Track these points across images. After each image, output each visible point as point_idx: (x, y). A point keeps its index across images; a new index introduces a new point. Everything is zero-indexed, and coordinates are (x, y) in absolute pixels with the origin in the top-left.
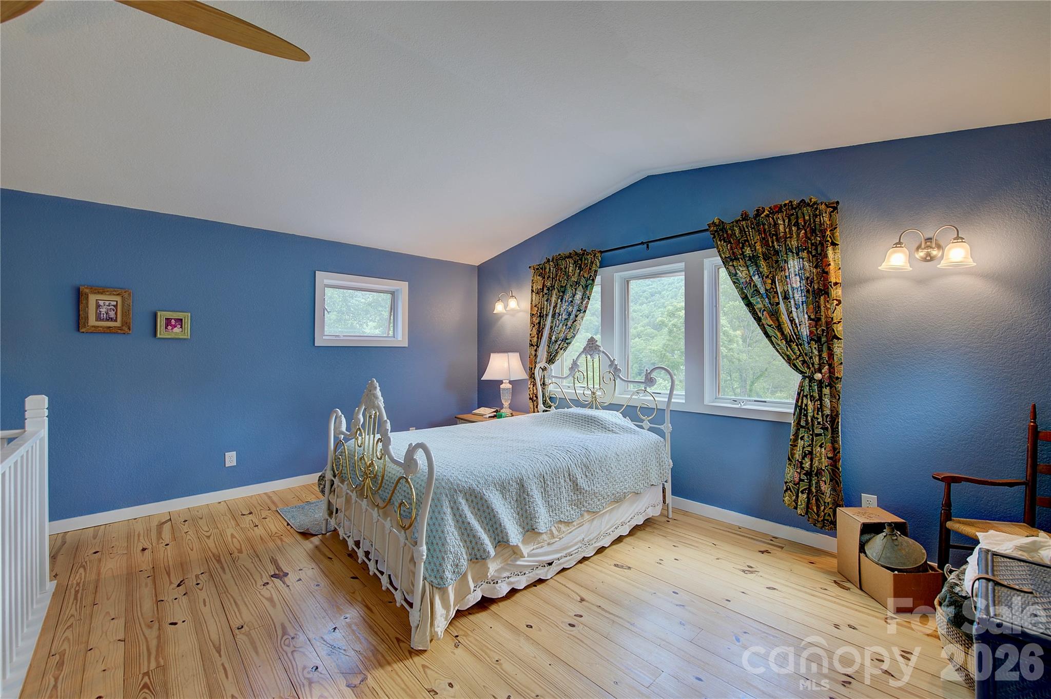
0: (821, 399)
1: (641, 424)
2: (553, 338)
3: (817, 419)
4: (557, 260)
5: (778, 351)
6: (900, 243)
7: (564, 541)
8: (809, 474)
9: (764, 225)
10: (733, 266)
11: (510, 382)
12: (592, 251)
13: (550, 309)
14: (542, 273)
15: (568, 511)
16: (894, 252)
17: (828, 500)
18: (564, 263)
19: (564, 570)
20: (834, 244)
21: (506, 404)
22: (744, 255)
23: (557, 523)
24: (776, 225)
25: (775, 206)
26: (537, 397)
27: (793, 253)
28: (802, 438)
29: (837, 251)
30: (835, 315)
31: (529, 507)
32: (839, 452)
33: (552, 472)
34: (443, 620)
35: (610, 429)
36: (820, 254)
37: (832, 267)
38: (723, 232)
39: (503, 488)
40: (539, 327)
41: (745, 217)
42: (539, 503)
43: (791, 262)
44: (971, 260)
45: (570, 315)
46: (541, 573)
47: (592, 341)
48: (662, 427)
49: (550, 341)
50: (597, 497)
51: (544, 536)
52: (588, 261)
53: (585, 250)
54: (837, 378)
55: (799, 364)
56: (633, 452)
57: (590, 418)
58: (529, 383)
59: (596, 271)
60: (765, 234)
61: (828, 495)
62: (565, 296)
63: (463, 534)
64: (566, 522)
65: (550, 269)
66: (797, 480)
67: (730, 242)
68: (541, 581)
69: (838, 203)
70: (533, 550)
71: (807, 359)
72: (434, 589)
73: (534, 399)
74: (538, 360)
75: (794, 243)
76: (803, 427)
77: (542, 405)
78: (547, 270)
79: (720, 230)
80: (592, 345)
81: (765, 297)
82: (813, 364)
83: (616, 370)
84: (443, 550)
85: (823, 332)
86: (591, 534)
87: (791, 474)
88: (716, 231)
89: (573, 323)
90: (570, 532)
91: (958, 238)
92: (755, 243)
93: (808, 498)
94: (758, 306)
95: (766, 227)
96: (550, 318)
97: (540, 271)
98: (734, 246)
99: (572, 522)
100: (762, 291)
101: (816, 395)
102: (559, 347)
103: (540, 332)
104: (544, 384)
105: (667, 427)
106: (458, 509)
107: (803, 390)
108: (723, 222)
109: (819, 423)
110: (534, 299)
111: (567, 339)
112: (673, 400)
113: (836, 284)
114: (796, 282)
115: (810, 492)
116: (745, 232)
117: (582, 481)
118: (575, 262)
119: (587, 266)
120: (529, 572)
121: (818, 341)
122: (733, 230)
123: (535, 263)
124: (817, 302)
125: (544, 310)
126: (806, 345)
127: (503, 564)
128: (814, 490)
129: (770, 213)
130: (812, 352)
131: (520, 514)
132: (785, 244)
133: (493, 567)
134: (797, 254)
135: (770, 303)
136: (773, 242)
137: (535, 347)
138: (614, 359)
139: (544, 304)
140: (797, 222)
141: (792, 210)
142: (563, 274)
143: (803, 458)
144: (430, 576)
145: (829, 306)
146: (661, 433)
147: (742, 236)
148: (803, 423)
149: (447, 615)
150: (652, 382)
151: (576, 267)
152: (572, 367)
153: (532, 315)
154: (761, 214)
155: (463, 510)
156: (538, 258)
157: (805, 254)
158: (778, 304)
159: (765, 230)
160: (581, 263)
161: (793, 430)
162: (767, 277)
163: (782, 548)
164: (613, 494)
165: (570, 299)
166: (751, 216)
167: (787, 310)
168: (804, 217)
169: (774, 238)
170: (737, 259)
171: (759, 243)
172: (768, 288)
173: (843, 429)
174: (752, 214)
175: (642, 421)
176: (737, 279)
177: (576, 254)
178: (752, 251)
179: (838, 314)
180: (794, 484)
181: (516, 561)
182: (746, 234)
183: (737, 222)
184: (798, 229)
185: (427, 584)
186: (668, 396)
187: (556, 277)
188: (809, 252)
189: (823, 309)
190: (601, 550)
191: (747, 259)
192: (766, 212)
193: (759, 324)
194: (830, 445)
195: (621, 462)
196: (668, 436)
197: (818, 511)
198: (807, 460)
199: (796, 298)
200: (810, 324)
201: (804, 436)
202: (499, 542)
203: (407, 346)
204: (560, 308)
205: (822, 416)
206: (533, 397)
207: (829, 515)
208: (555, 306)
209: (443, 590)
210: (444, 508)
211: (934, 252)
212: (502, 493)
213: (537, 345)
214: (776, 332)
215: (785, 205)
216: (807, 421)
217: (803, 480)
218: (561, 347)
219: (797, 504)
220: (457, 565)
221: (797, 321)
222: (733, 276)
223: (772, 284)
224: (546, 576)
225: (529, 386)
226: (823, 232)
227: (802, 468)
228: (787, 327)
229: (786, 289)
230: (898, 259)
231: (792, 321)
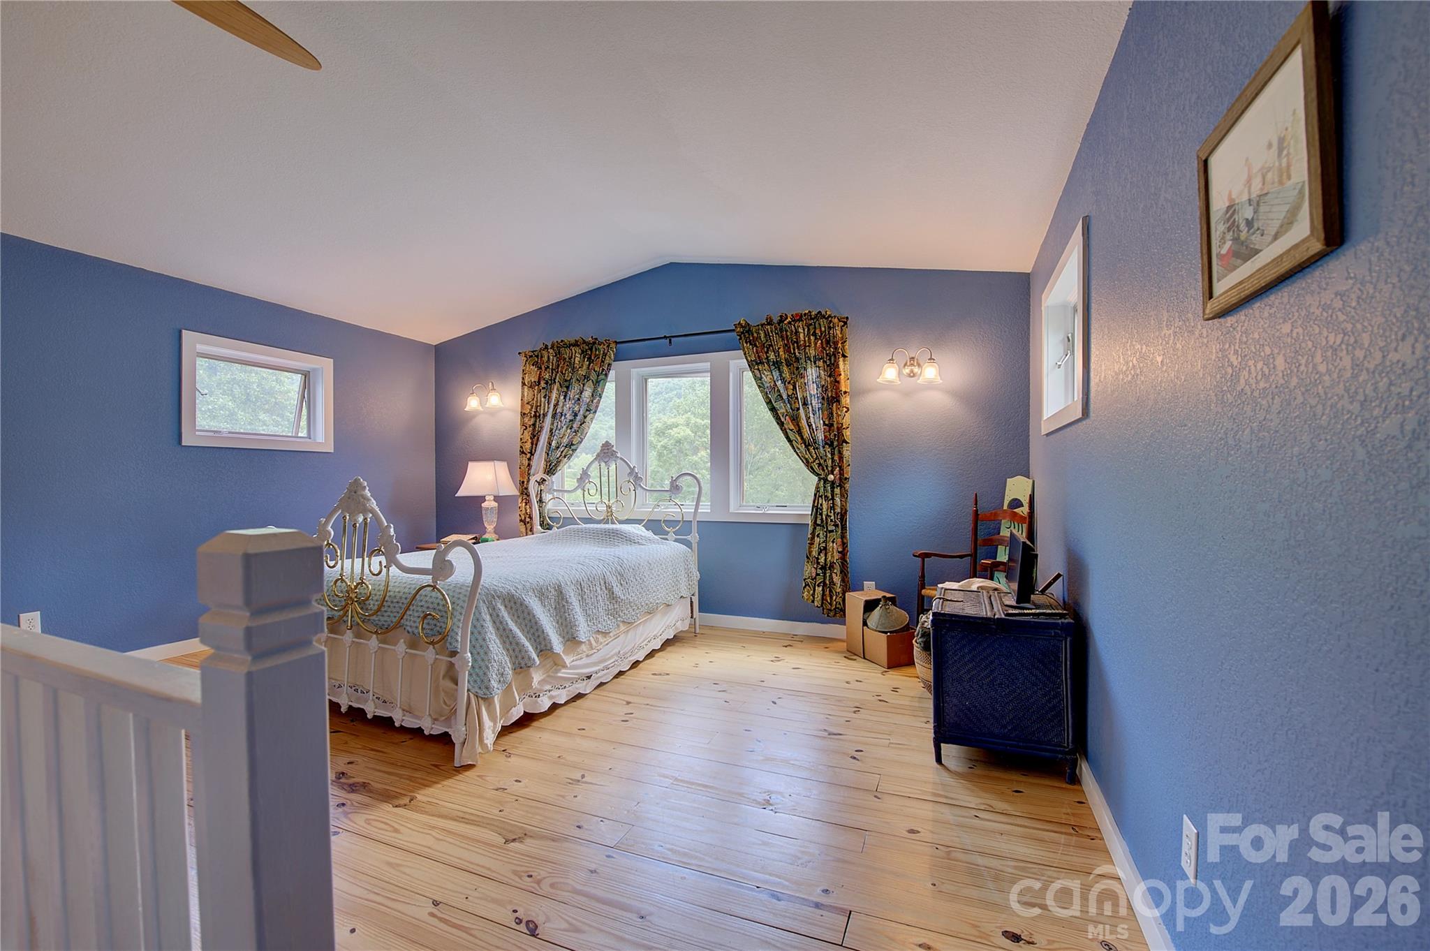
0: (833, 499)
1: (666, 537)
2: (554, 444)
3: (831, 516)
4: (559, 348)
5: (798, 455)
6: (892, 360)
7: (601, 654)
8: (823, 568)
9: (786, 331)
10: (758, 369)
11: (496, 499)
12: (606, 341)
13: (548, 408)
14: (537, 362)
15: (606, 622)
16: (889, 367)
17: (839, 590)
18: (568, 352)
19: (602, 684)
20: (844, 356)
21: (490, 528)
22: (768, 360)
23: (595, 633)
24: (797, 332)
25: (796, 314)
26: (531, 518)
27: (811, 361)
28: (818, 536)
29: (846, 362)
30: (844, 421)
31: (569, 615)
32: (847, 546)
33: (589, 579)
34: (491, 732)
35: (636, 541)
36: (833, 364)
37: (842, 377)
38: (749, 335)
39: (541, 594)
40: (534, 429)
41: (770, 323)
42: (578, 611)
43: (809, 370)
44: (939, 378)
45: (576, 415)
46: (582, 687)
47: (607, 446)
48: (689, 538)
49: (550, 448)
50: (631, 607)
51: (583, 647)
52: (599, 352)
53: (596, 339)
54: (846, 478)
55: (816, 466)
56: (664, 561)
57: (611, 531)
58: (520, 500)
59: (609, 365)
60: (788, 341)
61: (839, 585)
62: (569, 393)
63: (505, 642)
64: (603, 633)
65: (548, 357)
66: (814, 575)
67: (756, 345)
68: (580, 696)
69: (847, 318)
70: (573, 661)
71: (822, 461)
72: (480, 699)
73: (527, 521)
74: (532, 471)
75: (812, 352)
76: (818, 525)
77: (539, 527)
78: (545, 359)
79: (747, 332)
80: (607, 451)
81: (787, 402)
82: (827, 466)
83: (637, 478)
84: (486, 658)
85: (835, 437)
86: (626, 646)
87: (809, 570)
88: (742, 333)
89: (581, 425)
90: (607, 644)
91: (931, 359)
92: (779, 348)
93: (823, 590)
94: (781, 411)
95: (789, 334)
96: (548, 419)
97: (535, 358)
98: (759, 349)
99: (610, 633)
100: (785, 397)
101: (829, 495)
102: (561, 455)
103: (535, 437)
104: (541, 501)
105: (694, 537)
106: (498, 616)
107: (819, 491)
108: (748, 324)
109: (831, 520)
110: (526, 394)
111: (572, 444)
112: (699, 511)
113: (845, 392)
114: (813, 390)
115: (825, 584)
116: (770, 336)
117: (617, 589)
118: (583, 352)
119: (599, 358)
120: (569, 686)
121: (831, 445)
122: (758, 333)
123: (528, 349)
124: (831, 408)
125: (540, 409)
126: (821, 449)
127: (544, 676)
128: (828, 582)
129: (793, 321)
130: (826, 456)
131: (560, 623)
132: (805, 351)
133: (537, 677)
134: (815, 363)
135: (791, 408)
136: (794, 350)
137: (529, 455)
138: (634, 467)
139: (541, 401)
140: (814, 332)
141: (813, 319)
142: (567, 365)
143: (819, 554)
144: (474, 687)
145: (839, 413)
146: (688, 544)
147: (767, 340)
148: (819, 522)
149: (494, 728)
150: (678, 489)
151: (584, 357)
152: (581, 478)
153: (523, 415)
154: (785, 320)
155: (503, 617)
156: (533, 343)
157: (821, 363)
158: (798, 409)
159: (787, 336)
160: (591, 353)
161: (810, 529)
162: (789, 383)
163: (802, 641)
164: (647, 604)
165: (577, 396)
166: (775, 321)
167: (806, 416)
168: (821, 328)
169: (796, 345)
170: (762, 363)
171: (781, 350)
172: (790, 394)
173: (851, 526)
174: (776, 319)
175: (667, 533)
176: (762, 383)
177: (584, 342)
178: (776, 356)
179: (846, 421)
180: (812, 580)
181: (557, 673)
182: (770, 339)
183: (762, 325)
184: (816, 339)
185: (472, 696)
186: (694, 507)
187: (558, 368)
188: (825, 362)
189: (835, 415)
190: (636, 664)
191: (771, 364)
192: (789, 319)
193: (781, 429)
194: (840, 540)
195: (653, 571)
196: (695, 546)
197: (831, 601)
198: (822, 555)
199: (813, 405)
200: (825, 429)
201: (819, 534)
202: (541, 651)
203: (332, 451)
204: (563, 407)
205: (834, 513)
206: (525, 518)
207: (840, 604)
208: (556, 405)
209: (488, 700)
210: (483, 614)
211: (916, 370)
212: (540, 600)
213: (531, 453)
214: (797, 436)
215: (805, 314)
216: (822, 519)
217: (819, 575)
218: (563, 454)
219: (814, 597)
220: (502, 674)
221: (814, 427)
222: (758, 379)
223: (793, 390)
224: (585, 691)
225: (520, 505)
226: (836, 343)
227: (818, 563)
228: (806, 432)
229: (805, 395)
230: (890, 373)
231: (810, 426)
